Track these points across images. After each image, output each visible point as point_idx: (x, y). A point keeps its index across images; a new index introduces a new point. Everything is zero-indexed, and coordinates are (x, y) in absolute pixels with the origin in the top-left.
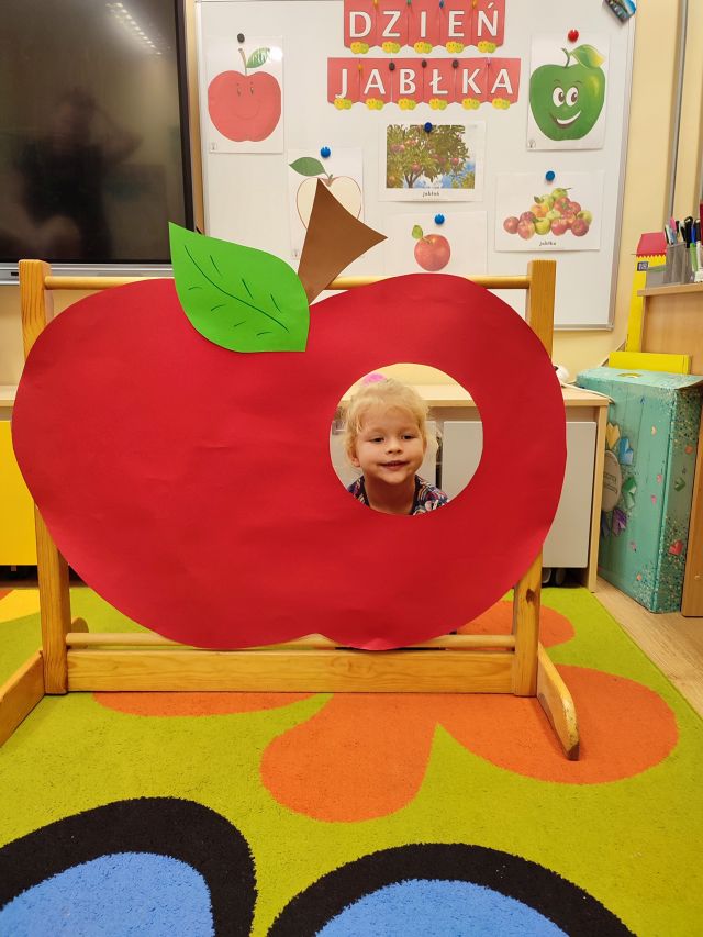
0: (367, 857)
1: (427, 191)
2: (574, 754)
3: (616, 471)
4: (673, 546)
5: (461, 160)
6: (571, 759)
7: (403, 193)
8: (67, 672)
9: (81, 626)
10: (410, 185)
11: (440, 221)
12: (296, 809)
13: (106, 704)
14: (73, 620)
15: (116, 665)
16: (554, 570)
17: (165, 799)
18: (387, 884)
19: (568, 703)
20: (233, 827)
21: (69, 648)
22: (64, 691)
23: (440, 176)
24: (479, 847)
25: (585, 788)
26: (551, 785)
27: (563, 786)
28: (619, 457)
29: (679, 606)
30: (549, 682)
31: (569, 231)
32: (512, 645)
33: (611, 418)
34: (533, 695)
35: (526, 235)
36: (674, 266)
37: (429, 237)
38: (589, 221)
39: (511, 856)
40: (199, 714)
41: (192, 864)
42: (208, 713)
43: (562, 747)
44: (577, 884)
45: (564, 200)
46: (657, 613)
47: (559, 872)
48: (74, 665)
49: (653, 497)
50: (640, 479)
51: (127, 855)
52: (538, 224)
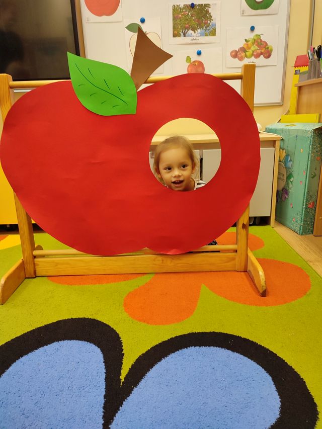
0: (172, 339)
1: (192, 38)
2: (264, 294)
3: (284, 171)
4: (310, 204)
5: (209, 22)
6: (262, 296)
7: (181, 40)
8: (35, 268)
9: (40, 248)
10: (184, 36)
11: (199, 53)
12: (140, 320)
13: (53, 281)
14: (36, 246)
15: (57, 264)
16: (255, 218)
17: (82, 318)
18: (181, 349)
19: (261, 273)
20: (112, 329)
21: (35, 257)
22: (34, 276)
23: (199, 30)
24: (221, 333)
25: (269, 307)
26: (254, 307)
27: (259, 307)
28: (285, 164)
29: (312, 232)
30: (252, 264)
31: (262, 56)
32: (236, 249)
33: (282, 146)
34: (245, 271)
35: (241, 59)
36: (312, 70)
37: (194, 62)
38: (271, 51)
39: (236, 336)
40: (95, 284)
41: (95, 344)
42: (99, 283)
43: (258, 291)
44: (265, 347)
45: (259, 41)
46: (302, 235)
47: (257, 342)
48: (38, 265)
49: (301, 182)
50: (295, 174)
51: (66, 342)
52: (247, 53)
